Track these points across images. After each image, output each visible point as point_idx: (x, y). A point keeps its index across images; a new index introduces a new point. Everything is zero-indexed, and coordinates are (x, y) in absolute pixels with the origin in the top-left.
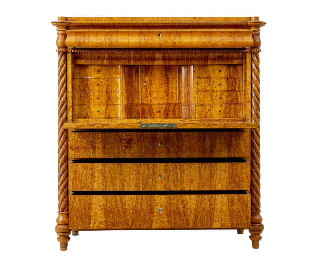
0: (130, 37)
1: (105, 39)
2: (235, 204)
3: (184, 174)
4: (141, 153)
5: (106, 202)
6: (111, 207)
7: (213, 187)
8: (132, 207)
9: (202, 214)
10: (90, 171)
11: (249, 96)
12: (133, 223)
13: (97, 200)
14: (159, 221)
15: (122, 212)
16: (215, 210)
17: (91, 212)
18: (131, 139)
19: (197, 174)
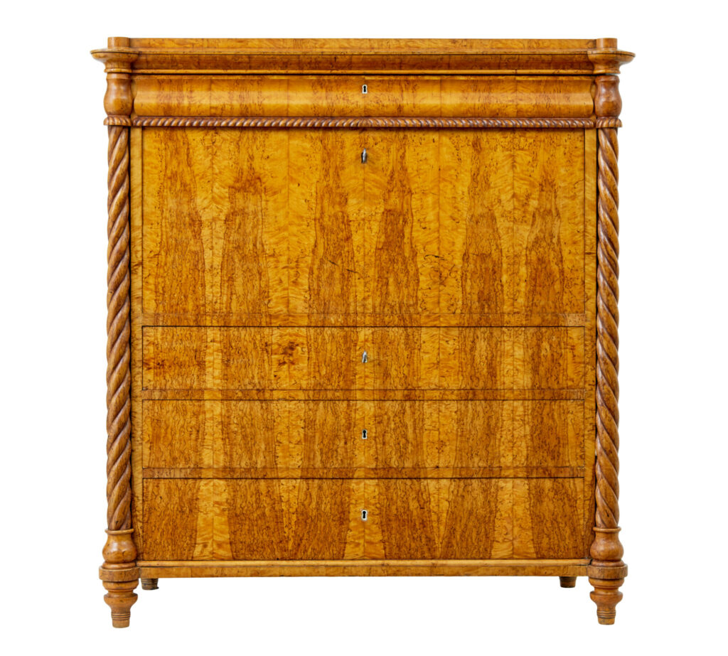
0: (291, 93)
1: (231, 98)
2: (546, 499)
3: (422, 428)
4: (318, 378)
5: (232, 494)
6: (246, 508)
7: (493, 459)
8: (295, 506)
9: (466, 525)
10: (194, 419)
11: (591, 240)
12: (299, 545)
13: (212, 489)
14: (361, 541)
15: (271, 519)
16: (498, 514)
17: (197, 518)
18: (293, 343)
19: (455, 429)
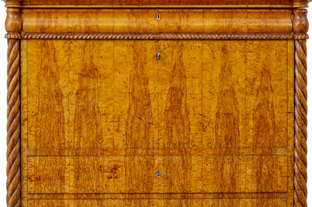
0: (115, 19)
1: (80, 22)
4: (131, 186)
11: (291, 104)
18: (116, 166)
